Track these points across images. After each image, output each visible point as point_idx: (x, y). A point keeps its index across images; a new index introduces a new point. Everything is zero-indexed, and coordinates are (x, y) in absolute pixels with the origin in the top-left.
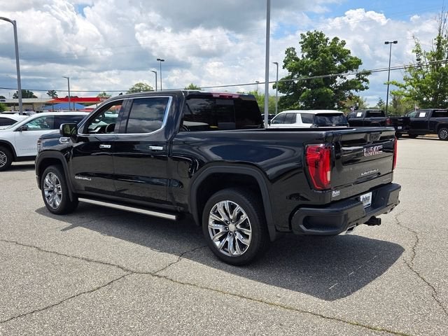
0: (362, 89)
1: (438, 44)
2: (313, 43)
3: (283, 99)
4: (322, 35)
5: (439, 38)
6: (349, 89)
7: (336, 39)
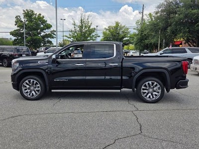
0: (53, 38)
1: (81, 22)
2: (29, 15)
3: (15, 40)
4: (33, 11)
5: (81, 20)
6: (47, 37)
7: (40, 14)
